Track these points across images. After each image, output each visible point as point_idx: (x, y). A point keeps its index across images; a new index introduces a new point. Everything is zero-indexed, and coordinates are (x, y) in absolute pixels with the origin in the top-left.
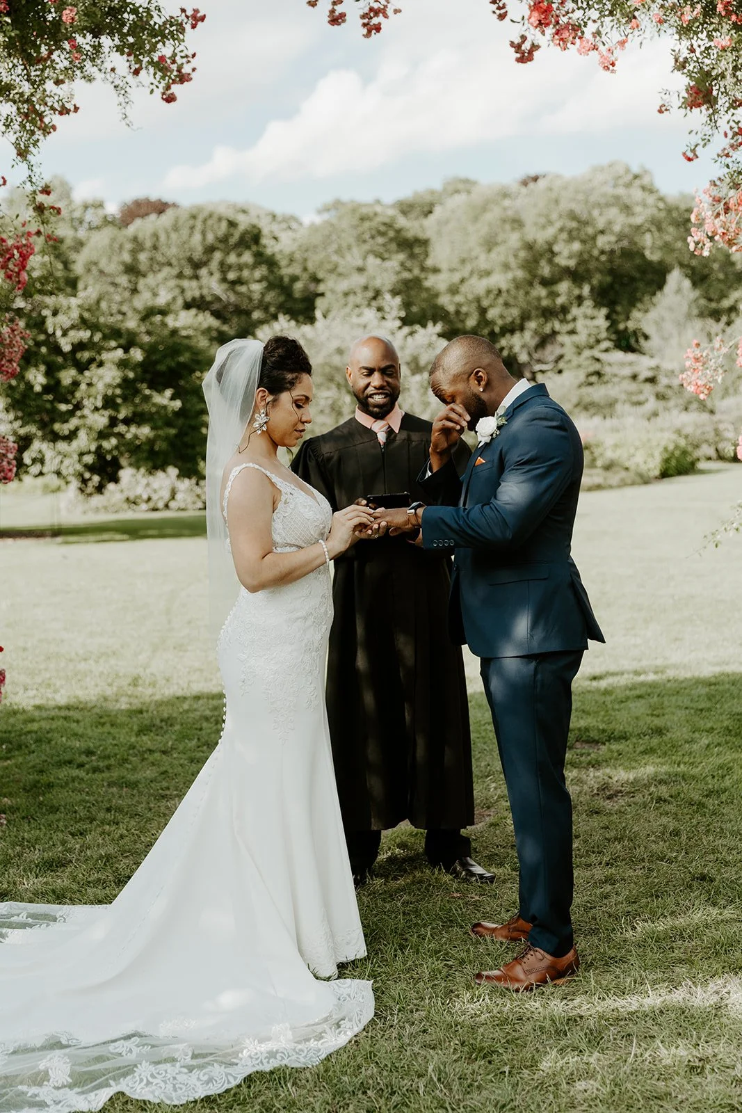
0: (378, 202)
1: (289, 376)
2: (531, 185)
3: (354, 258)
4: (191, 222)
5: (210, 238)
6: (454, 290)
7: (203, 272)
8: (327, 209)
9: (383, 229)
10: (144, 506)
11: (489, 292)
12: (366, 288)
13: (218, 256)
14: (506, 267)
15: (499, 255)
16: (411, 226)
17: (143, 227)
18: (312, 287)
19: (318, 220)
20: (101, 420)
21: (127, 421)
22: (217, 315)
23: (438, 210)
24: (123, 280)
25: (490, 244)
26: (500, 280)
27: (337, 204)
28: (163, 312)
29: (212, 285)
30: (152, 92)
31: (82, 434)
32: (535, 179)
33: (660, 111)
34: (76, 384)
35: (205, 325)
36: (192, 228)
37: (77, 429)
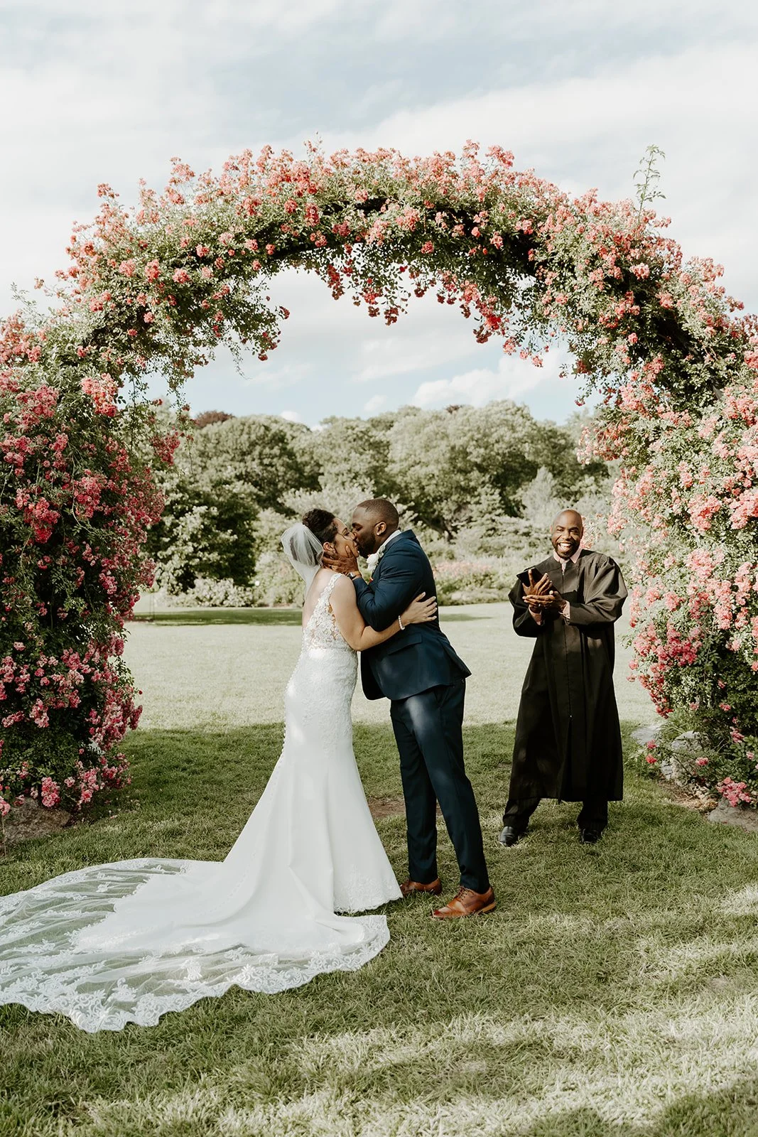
0: (358, 419)
1: (331, 527)
2: (454, 412)
3: (342, 453)
4: (241, 427)
5: (253, 437)
6: (404, 474)
7: (248, 458)
8: (326, 422)
9: (361, 435)
10: (207, 603)
11: (426, 475)
12: (350, 471)
13: (258, 448)
14: (438, 462)
15: (434, 454)
16: (379, 435)
17: (211, 429)
18: (316, 469)
19: (321, 428)
20: (189, 549)
21: (203, 550)
22: (255, 484)
23: (396, 424)
24: (198, 460)
25: (427, 448)
26: (433, 469)
27: (332, 420)
28: (227, 483)
29: (254, 467)
30: (254, 353)
31: (176, 557)
32: (456, 408)
33: (561, 376)
34: (175, 525)
35: (248, 491)
36: (242, 430)
37: (173, 554)
